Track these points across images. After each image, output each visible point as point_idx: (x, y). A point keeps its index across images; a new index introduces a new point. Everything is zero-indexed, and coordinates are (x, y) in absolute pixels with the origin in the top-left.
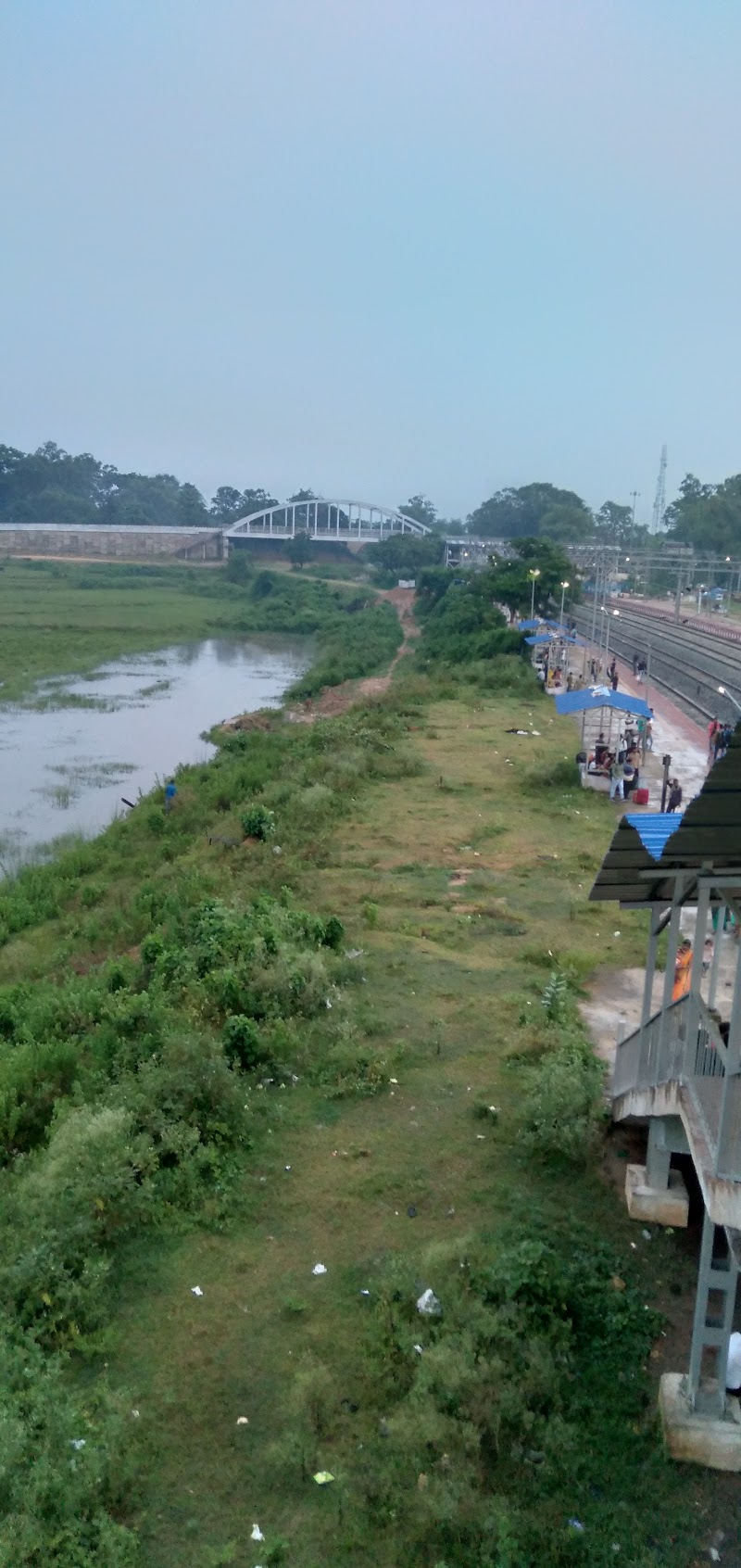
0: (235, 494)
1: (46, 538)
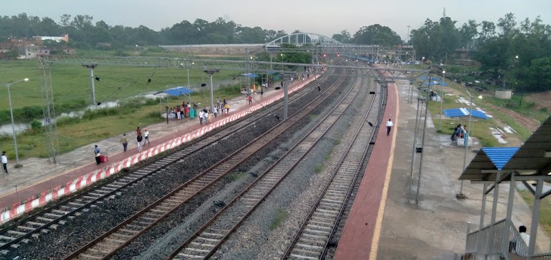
0: (274, 33)
1: (208, 49)
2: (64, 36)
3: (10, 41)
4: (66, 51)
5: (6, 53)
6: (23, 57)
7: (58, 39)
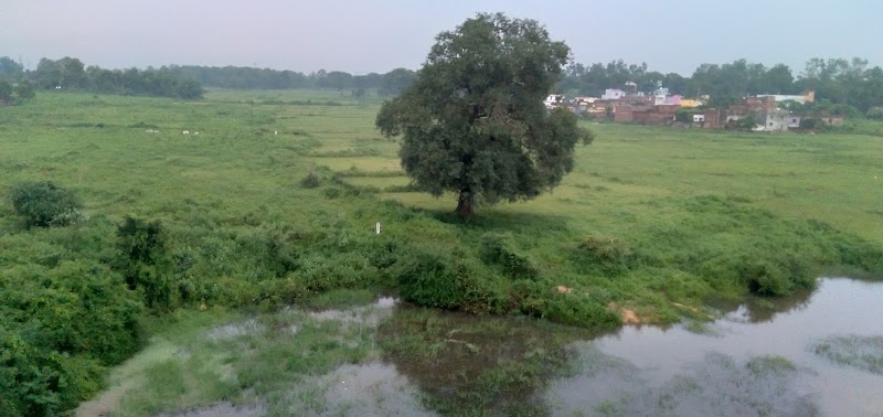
2: (807, 94)
3: (744, 103)
4: (827, 120)
5: (739, 121)
6: (760, 128)
7: (800, 99)
